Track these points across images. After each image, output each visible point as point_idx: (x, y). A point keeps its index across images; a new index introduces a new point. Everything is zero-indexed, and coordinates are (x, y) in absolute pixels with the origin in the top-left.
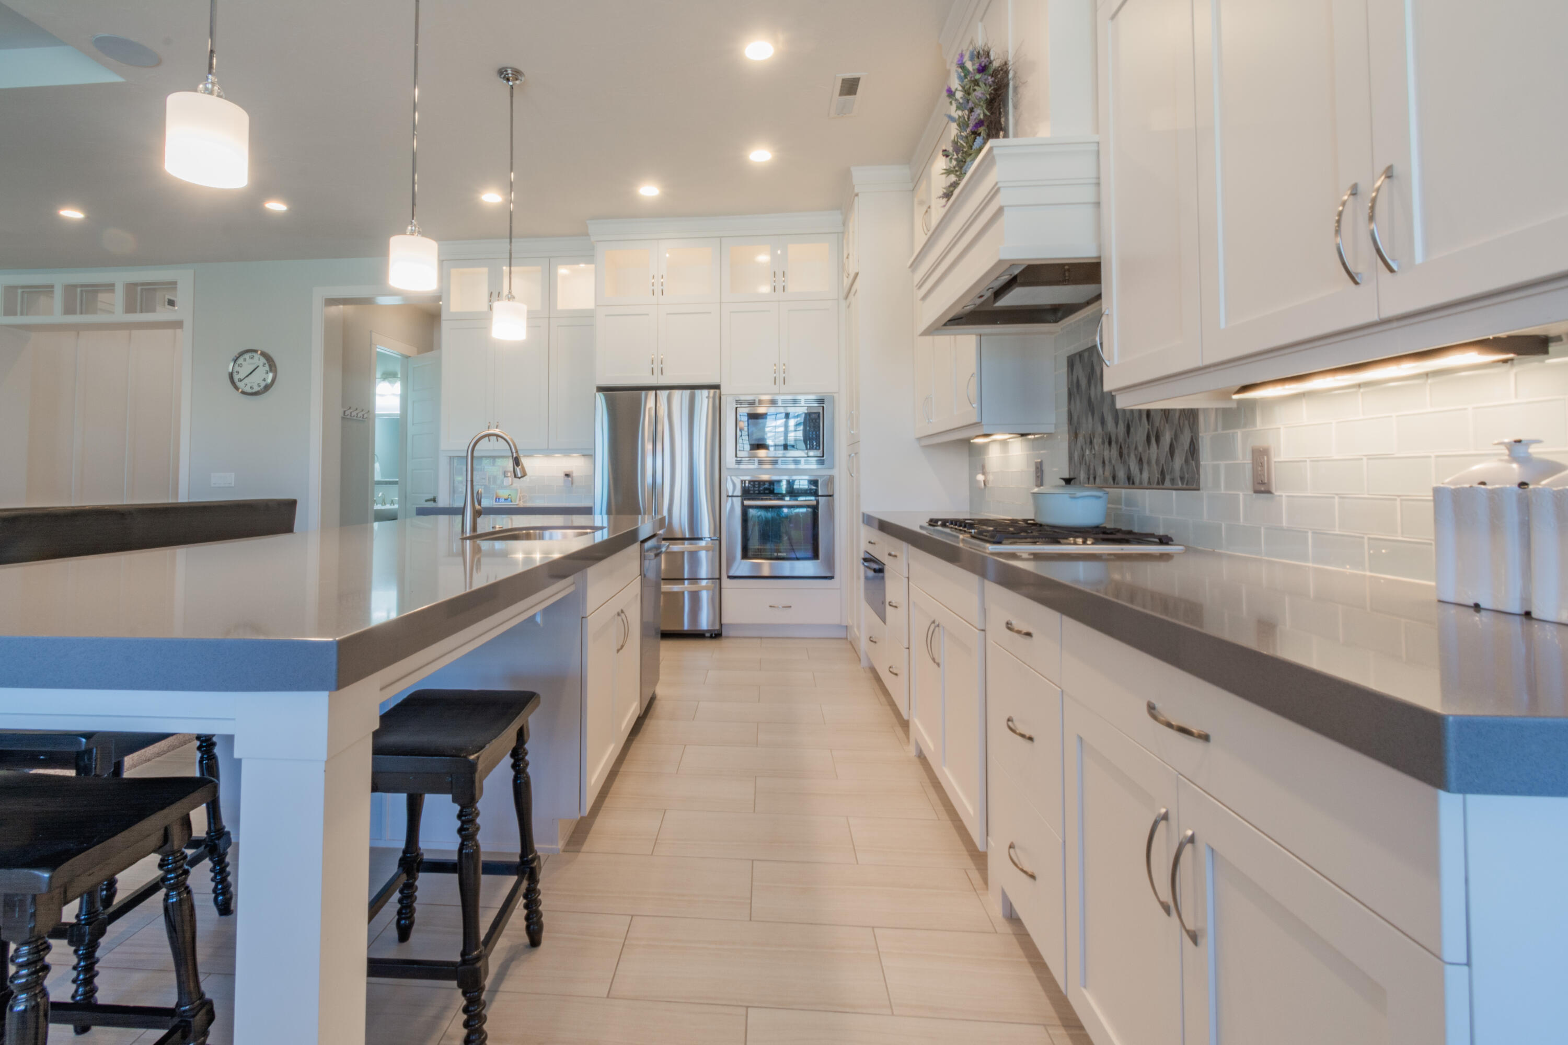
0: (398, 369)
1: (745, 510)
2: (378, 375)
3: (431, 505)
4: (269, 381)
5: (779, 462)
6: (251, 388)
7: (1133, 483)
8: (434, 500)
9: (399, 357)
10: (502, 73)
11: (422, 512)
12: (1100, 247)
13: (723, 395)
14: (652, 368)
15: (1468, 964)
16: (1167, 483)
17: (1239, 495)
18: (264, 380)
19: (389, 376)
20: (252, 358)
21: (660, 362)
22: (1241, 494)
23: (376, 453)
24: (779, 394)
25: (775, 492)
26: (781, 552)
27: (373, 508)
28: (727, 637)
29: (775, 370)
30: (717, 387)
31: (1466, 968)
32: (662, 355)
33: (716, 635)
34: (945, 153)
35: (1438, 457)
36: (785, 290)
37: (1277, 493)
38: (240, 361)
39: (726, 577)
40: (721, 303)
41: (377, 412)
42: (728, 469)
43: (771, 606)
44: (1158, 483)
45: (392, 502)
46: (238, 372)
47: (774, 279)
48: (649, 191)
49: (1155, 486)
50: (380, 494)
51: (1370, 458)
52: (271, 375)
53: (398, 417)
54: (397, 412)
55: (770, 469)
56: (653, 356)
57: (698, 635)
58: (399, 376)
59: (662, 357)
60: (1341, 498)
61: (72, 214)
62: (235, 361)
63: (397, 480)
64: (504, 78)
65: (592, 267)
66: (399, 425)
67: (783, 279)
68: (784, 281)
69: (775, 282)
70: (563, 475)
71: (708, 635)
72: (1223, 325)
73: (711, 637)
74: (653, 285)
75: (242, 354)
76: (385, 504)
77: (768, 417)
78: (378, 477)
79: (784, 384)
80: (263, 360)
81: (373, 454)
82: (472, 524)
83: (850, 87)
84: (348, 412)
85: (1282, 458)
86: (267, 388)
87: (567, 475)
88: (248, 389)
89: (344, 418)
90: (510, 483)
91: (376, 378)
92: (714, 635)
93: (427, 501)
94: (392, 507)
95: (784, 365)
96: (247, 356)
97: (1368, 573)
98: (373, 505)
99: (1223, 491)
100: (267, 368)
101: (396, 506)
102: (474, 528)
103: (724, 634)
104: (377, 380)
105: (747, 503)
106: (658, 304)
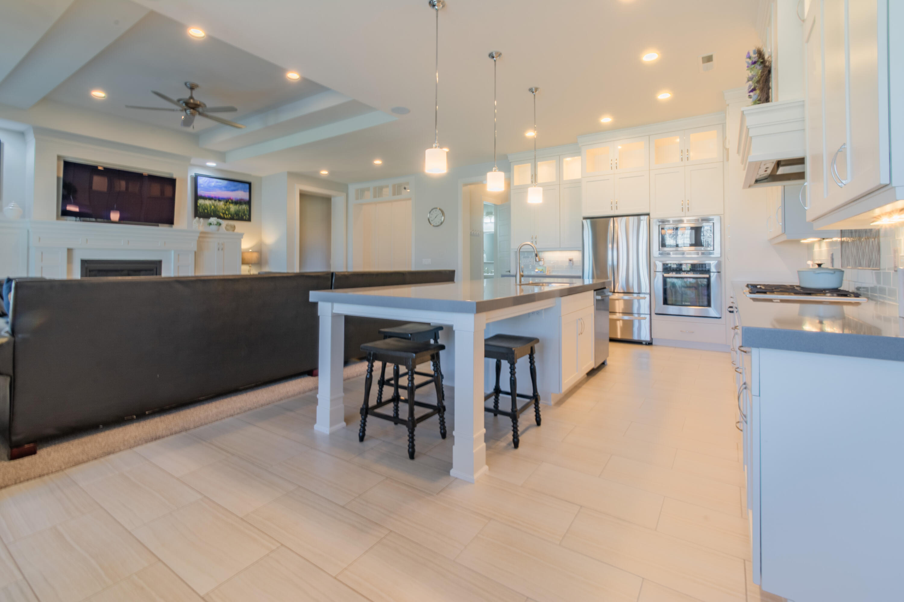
0: (493, 210)
1: (665, 280)
2: (485, 214)
3: (508, 273)
4: (443, 220)
5: (685, 253)
6: (436, 223)
8: (509, 272)
9: (493, 205)
10: (531, 90)
11: (503, 276)
13: (651, 218)
14: (612, 206)
15: (759, 396)
16: (872, 265)
18: (441, 220)
19: (489, 214)
20: (436, 211)
21: (615, 203)
22: (891, 272)
23: (484, 250)
24: (685, 216)
25: (683, 269)
26: (687, 302)
27: (483, 274)
28: (655, 345)
29: (682, 204)
30: (648, 214)
31: (759, 397)
32: (617, 199)
33: (650, 344)
34: (750, 97)
36: (689, 159)
38: (432, 212)
39: (654, 314)
40: (649, 170)
41: (484, 231)
42: (654, 257)
43: (681, 331)
45: (491, 272)
46: (431, 217)
47: (682, 154)
48: (606, 120)
50: (486, 269)
52: (443, 218)
53: (493, 233)
54: (493, 231)
55: (681, 257)
56: (612, 200)
57: (639, 343)
58: (493, 214)
59: (617, 200)
61: (378, 162)
62: (430, 213)
63: (493, 262)
64: (531, 92)
65: (580, 157)
66: (494, 237)
67: (687, 153)
68: (688, 155)
69: (682, 155)
70: (568, 260)
71: (644, 343)
73: (646, 344)
74: (611, 164)
75: (432, 210)
76: (488, 273)
77: (679, 229)
78: (485, 261)
79: (688, 211)
80: (440, 212)
81: (483, 250)
82: (519, 280)
83: (709, 59)
84: (472, 232)
86: (442, 223)
87: (570, 260)
88: (435, 225)
89: (471, 235)
90: (543, 264)
91: (483, 215)
92: (647, 343)
93: (506, 272)
94: (492, 274)
95: (688, 200)
96: (434, 210)
98: (484, 274)
99: (887, 271)
100: (441, 215)
101: (493, 274)
102: (520, 281)
103: (653, 343)
104: (484, 216)
105: (666, 275)
106: (614, 174)
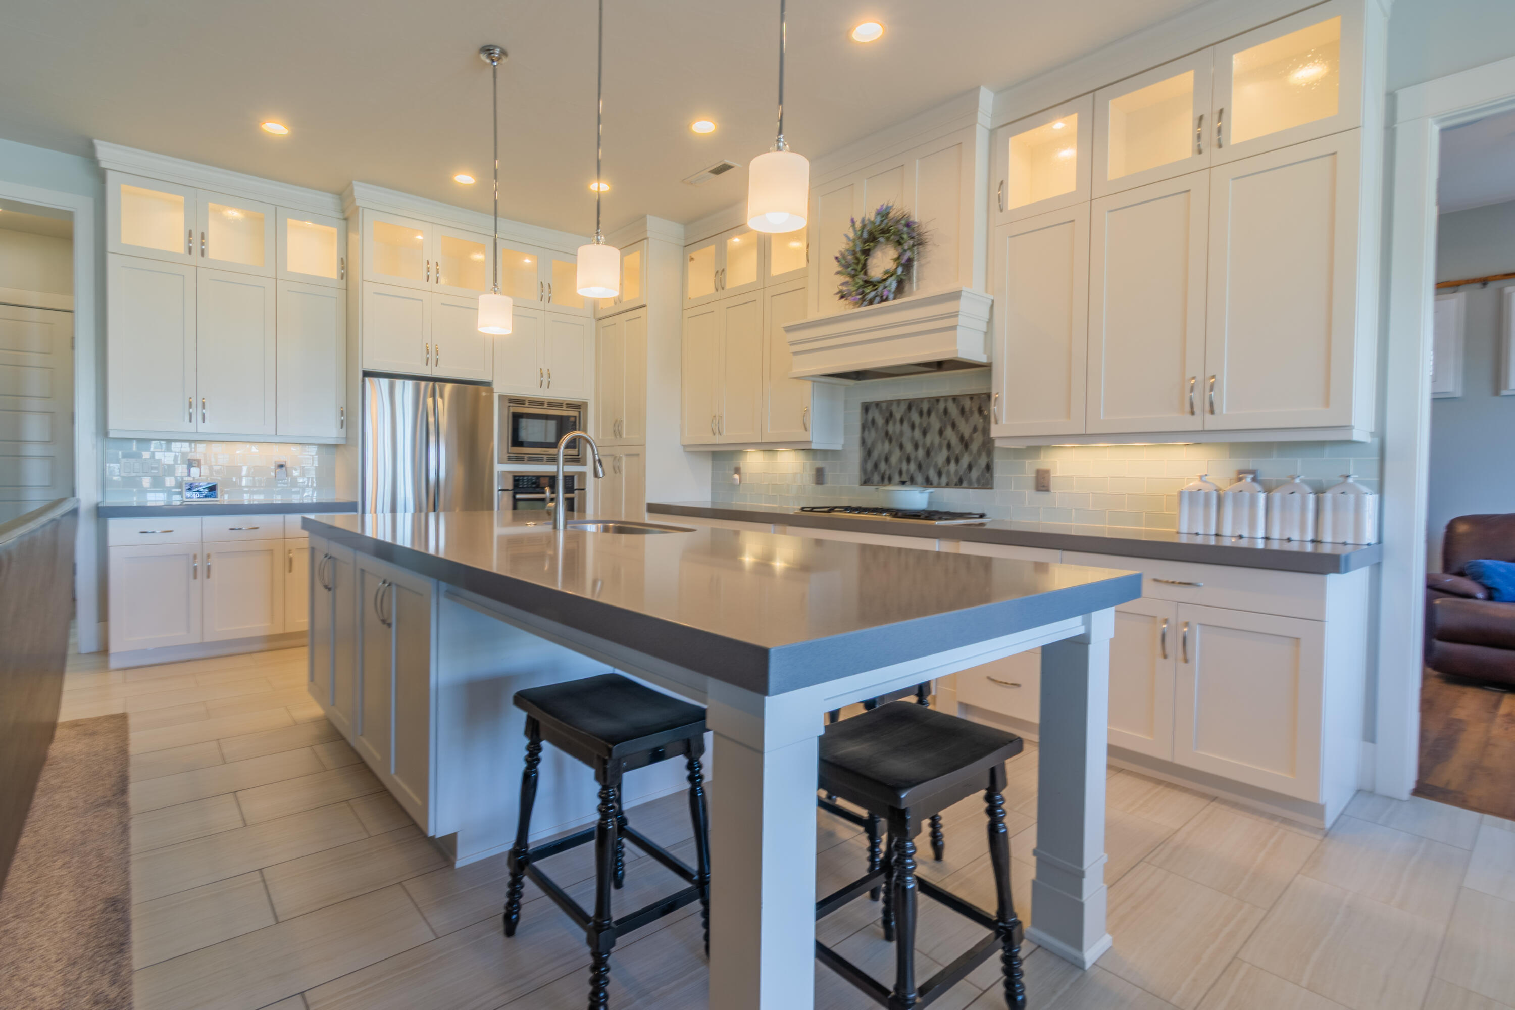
1: (515, 503)
7: (931, 484)
12: (989, 357)
13: (495, 392)
14: (428, 358)
16: (965, 484)
17: (1025, 492)
21: (435, 352)
22: (1026, 491)
25: (541, 486)
29: (541, 374)
30: (490, 384)
35: (1148, 478)
36: (550, 301)
37: (1052, 491)
44: (956, 485)
47: (542, 289)
48: (465, 179)
49: (953, 486)
51: (1112, 477)
56: (428, 345)
60: (1093, 494)
67: (549, 290)
68: (550, 293)
69: (542, 292)
72: (1102, 418)
74: (428, 270)
79: (548, 388)
85: (1058, 474)
87: (281, 466)
95: (548, 370)
97: (1107, 526)
99: (1012, 490)
105: (518, 496)
106: (432, 292)
